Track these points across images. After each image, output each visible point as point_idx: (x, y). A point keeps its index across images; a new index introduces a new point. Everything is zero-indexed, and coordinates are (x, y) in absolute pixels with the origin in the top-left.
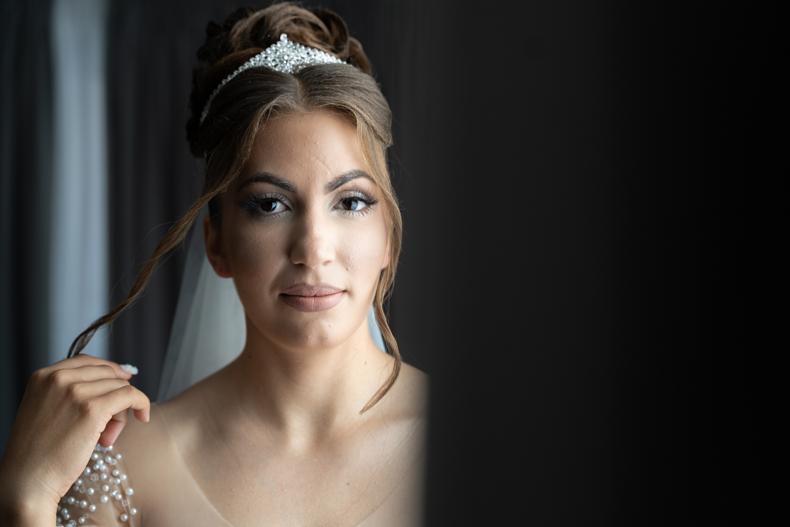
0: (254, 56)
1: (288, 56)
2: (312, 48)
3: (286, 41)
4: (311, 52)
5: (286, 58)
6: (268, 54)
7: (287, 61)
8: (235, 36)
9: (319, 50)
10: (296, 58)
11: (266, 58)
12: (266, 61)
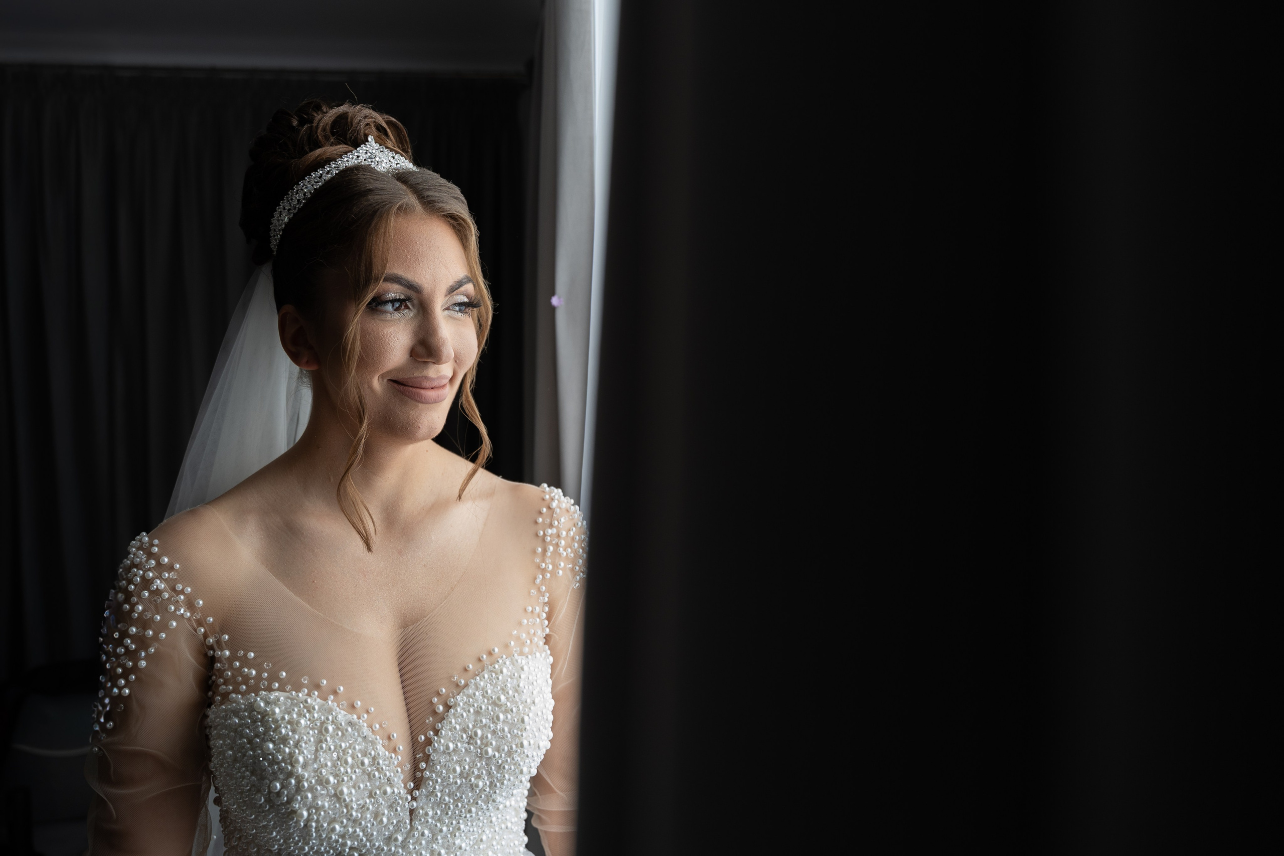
0: (346, 153)
1: (380, 158)
2: (397, 153)
3: (373, 142)
4: (397, 157)
5: (377, 159)
6: (359, 153)
7: (378, 162)
8: (319, 130)
9: (402, 156)
10: (385, 161)
11: (358, 157)
12: (359, 160)
